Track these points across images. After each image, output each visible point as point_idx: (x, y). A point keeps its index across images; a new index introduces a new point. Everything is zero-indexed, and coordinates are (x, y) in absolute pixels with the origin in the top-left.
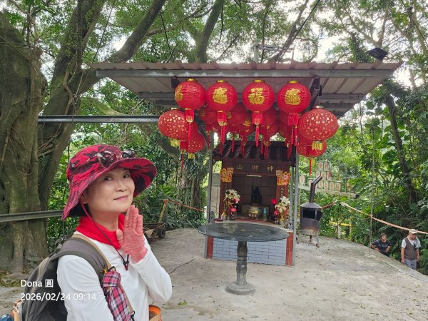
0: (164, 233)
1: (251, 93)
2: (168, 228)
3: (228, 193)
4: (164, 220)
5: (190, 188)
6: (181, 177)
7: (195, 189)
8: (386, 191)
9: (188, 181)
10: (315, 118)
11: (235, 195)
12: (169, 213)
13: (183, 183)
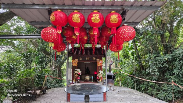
0: (45, 91)
1: (93, 17)
2: (47, 88)
3: (76, 71)
4: (45, 85)
5: (57, 70)
6: (52, 65)
7: (59, 70)
8: (133, 66)
9: (56, 67)
10: (126, 30)
11: (79, 72)
12: (47, 81)
13: (54, 67)
